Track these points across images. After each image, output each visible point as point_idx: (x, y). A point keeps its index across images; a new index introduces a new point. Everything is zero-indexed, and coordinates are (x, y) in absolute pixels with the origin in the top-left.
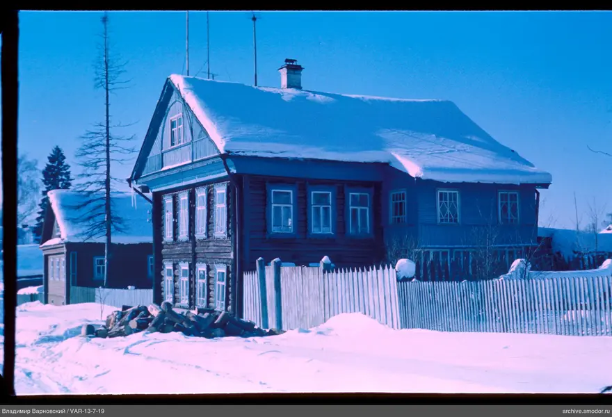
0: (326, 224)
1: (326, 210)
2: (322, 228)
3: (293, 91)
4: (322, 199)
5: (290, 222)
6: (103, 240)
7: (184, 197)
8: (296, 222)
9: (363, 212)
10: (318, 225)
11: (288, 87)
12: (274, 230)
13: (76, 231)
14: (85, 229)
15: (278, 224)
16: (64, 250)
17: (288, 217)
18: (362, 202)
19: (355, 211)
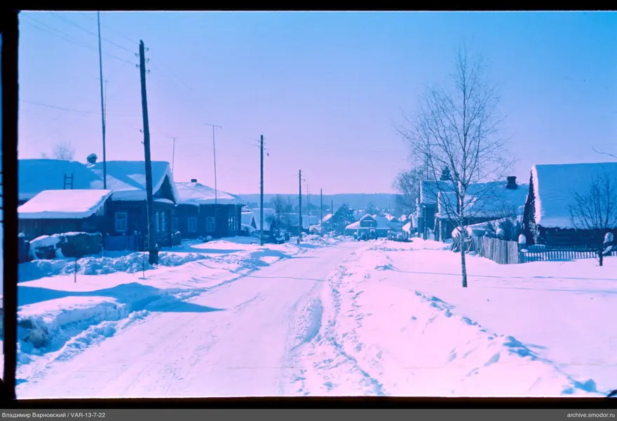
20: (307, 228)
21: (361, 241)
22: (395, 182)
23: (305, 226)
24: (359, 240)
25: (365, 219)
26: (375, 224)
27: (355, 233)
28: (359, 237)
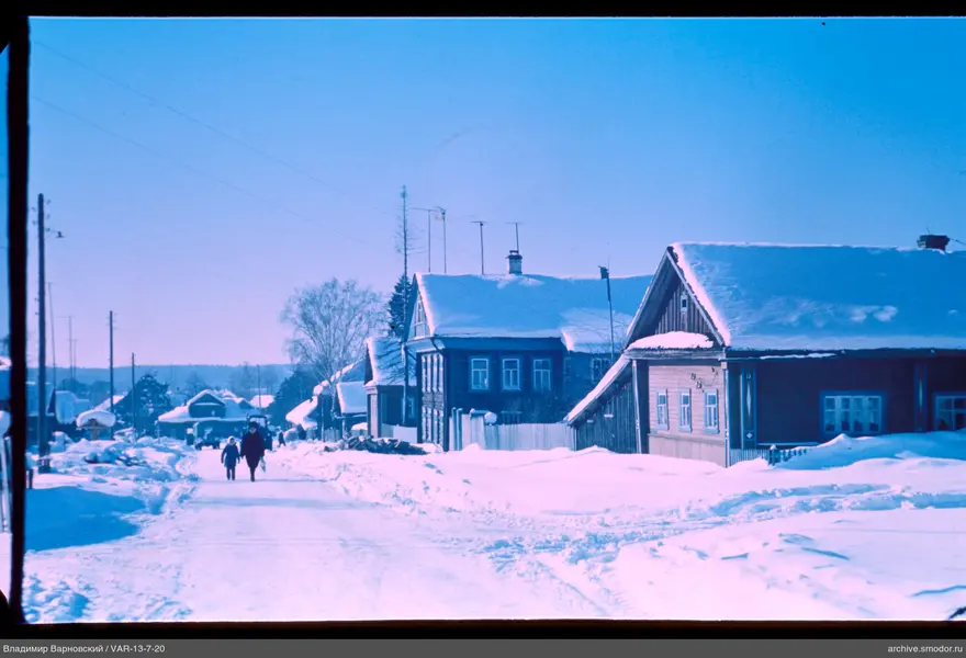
0: (515, 383)
1: (515, 372)
2: (511, 384)
3: (513, 277)
4: (511, 365)
5: (486, 381)
6: (403, 383)
7: (429, 357)
8: (490, 382)
9: (546, 374)
10: (508, 383)
11: (510, 273)
12: (474, 387)
13: (384, 377)
14: (388, 375)
15: (476, 383)
16: (376, 392)
17: (484, 377)
18: (545, 366)
19: (538, 373)
20: (68, 421)
21: (203, 448)
22: (288, 310)
23: (63, 416)
24: (199, 447)
25: (200, 400)
26: (221, 409)
27: (190, 431)
28: (198, 441)
